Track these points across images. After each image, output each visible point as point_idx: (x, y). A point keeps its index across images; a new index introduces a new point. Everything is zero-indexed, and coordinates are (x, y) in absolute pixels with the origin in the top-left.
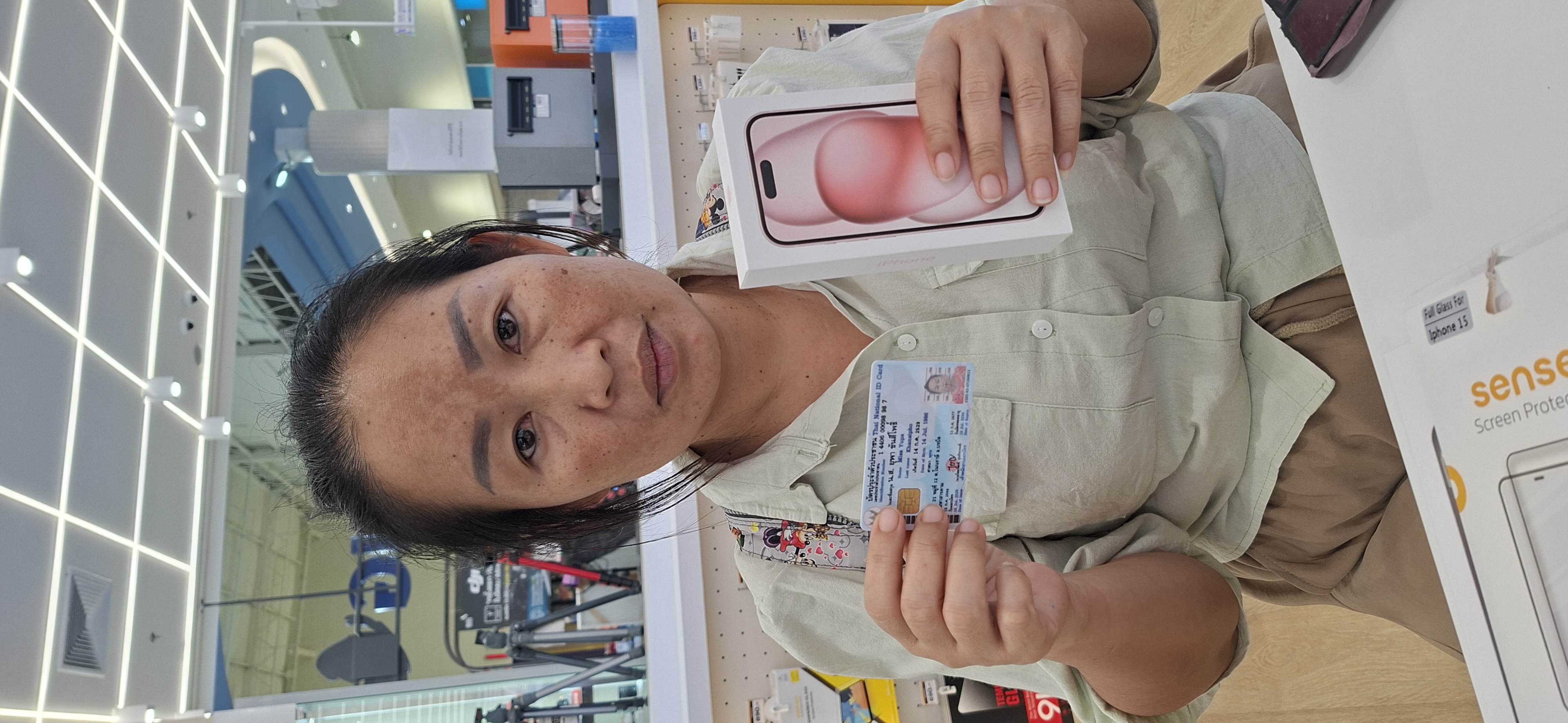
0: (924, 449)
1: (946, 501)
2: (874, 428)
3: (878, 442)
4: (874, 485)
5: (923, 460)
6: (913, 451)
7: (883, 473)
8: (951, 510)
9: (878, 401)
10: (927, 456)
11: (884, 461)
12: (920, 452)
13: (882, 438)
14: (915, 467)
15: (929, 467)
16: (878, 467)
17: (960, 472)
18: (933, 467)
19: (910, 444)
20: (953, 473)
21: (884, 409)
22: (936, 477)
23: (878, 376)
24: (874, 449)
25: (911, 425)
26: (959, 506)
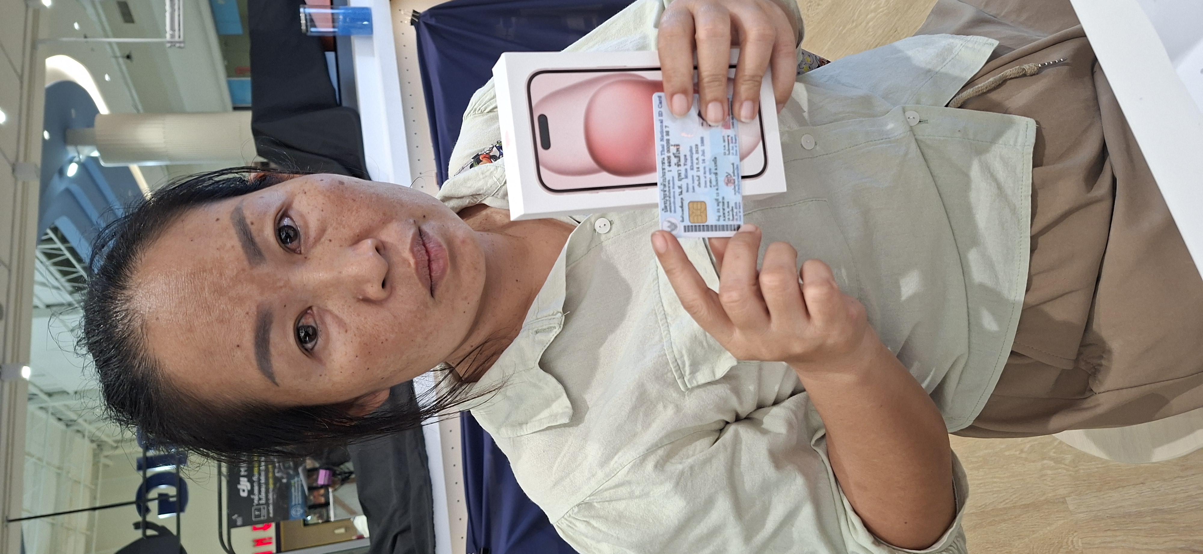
0: (705, 168)
1: (728, 212)
2: (661, 149)
3: (666, 161)
4: (668, 198)
5: (705, 177)
6: (695, 169)
7: (673, 188)
8: (733, 220)
9: (662, 127)
10: (708, 173)
11: (673, 178)
12: (702, 169)
13: (669, 158)
14: (699, 183)
15: (711, 182)
16: (669, 183)
17: (737, 188)
18: (714, 183)
19: (692, 163)
20: (731, 188)
21: (668, 133)
22: (717, 192)
23: (659, 106)
24: (664, 167)
25: (691, 147)
26: (739, 217)
